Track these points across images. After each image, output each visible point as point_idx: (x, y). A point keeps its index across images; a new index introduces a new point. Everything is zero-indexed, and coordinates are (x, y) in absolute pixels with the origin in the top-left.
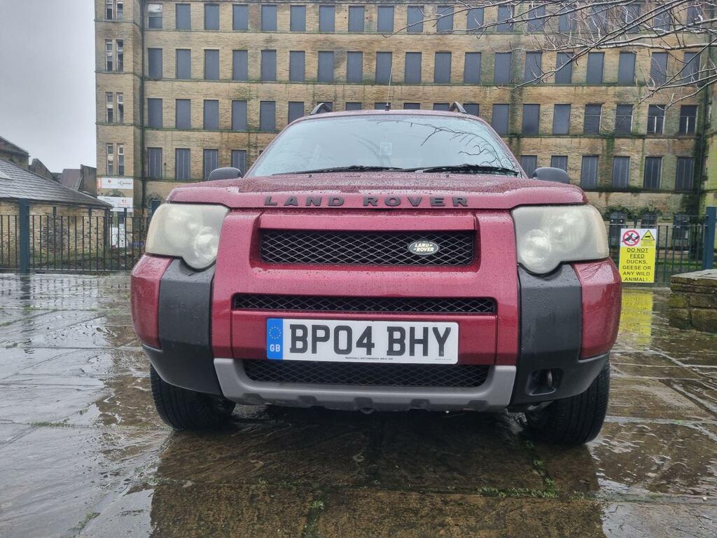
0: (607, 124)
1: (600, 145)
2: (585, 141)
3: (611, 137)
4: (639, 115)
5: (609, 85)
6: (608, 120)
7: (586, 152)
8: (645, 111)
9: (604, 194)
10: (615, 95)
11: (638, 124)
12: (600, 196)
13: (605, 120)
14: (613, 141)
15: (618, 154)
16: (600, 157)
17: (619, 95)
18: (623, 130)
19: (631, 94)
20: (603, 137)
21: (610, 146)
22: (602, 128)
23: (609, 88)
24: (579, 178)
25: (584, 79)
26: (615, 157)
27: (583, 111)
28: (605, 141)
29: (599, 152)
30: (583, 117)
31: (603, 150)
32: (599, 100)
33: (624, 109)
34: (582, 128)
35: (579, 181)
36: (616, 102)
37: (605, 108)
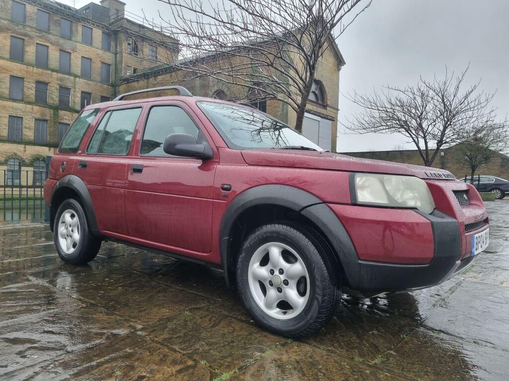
0: (52, 99)
1: (48, 113)
2: (36, 108)
3: (56, 109)
4: (75, 96)
5: (53, 70)
6: (54, 97)
7: (38, 116)
8: (79, 95)
9: (52, 149)
10: (57, 79)
11: (74, 102)
12: (50, 150)
13: (51, 95)
14: (58, 112)
15: (62, 121)
16: (49, 121)
17: (61, 80)
18: (64, 105)
19: (69, 81)
20: (51, 107)
21: (56, 115)
22: (49, 101)
23: (53, 73)
24: (33, 135)
25: (34, 62)
26: (60, 123)
27: (34, 86)
28: (52, 111)
29: (48, 118)
30: (34, 90)
31: (51, 117)
32: (46, 80)
33: (64, 90)
34: (34, 98)
35: (33, 138)
36: (58, 84)
37: (51, 87)
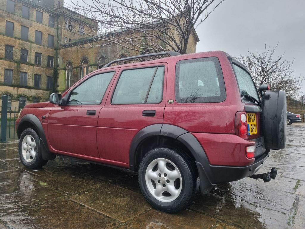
0: (16, 56)
1: (13, 66)
2: (5, 62)
3: (18, 63)
4: (31, 55)
5: (17, 38)
6: (17, 54)
7: (7, 67)
8: (34, 54)
9: (16, 88)
10: (20, 44)
11: (30, 59)
12: (14, 89)
13: (15, 54)
14: (20, 65)
15: (22, 71)
16: (14, 71)
17: (22, 44)
18: (24, 60)
19: (27, 45)
20: (15, 62)
21: (18, 67)
22: (14, 57)
23: (17, 40)
24: (3, 79)
25: (4, 33)
26: (21, 72)
27: (4, 48)
28: (16, 64)
29: (13, 68)
30: (4, 50)
31: (15, 68)
32: (12, 44)
33: (24, 51)
34: (4, 55)
35: (3, 81)
36: (20, 47)
37: (15, 49)
